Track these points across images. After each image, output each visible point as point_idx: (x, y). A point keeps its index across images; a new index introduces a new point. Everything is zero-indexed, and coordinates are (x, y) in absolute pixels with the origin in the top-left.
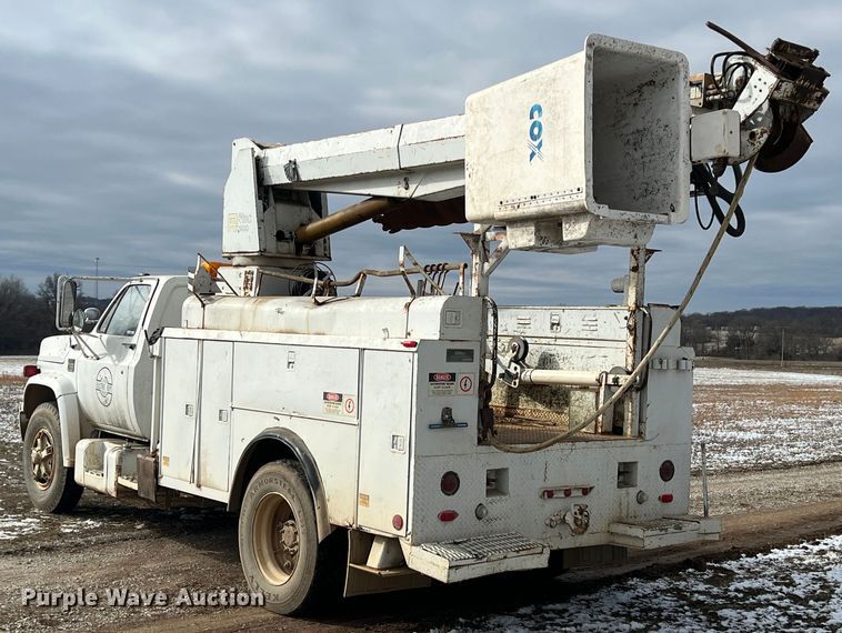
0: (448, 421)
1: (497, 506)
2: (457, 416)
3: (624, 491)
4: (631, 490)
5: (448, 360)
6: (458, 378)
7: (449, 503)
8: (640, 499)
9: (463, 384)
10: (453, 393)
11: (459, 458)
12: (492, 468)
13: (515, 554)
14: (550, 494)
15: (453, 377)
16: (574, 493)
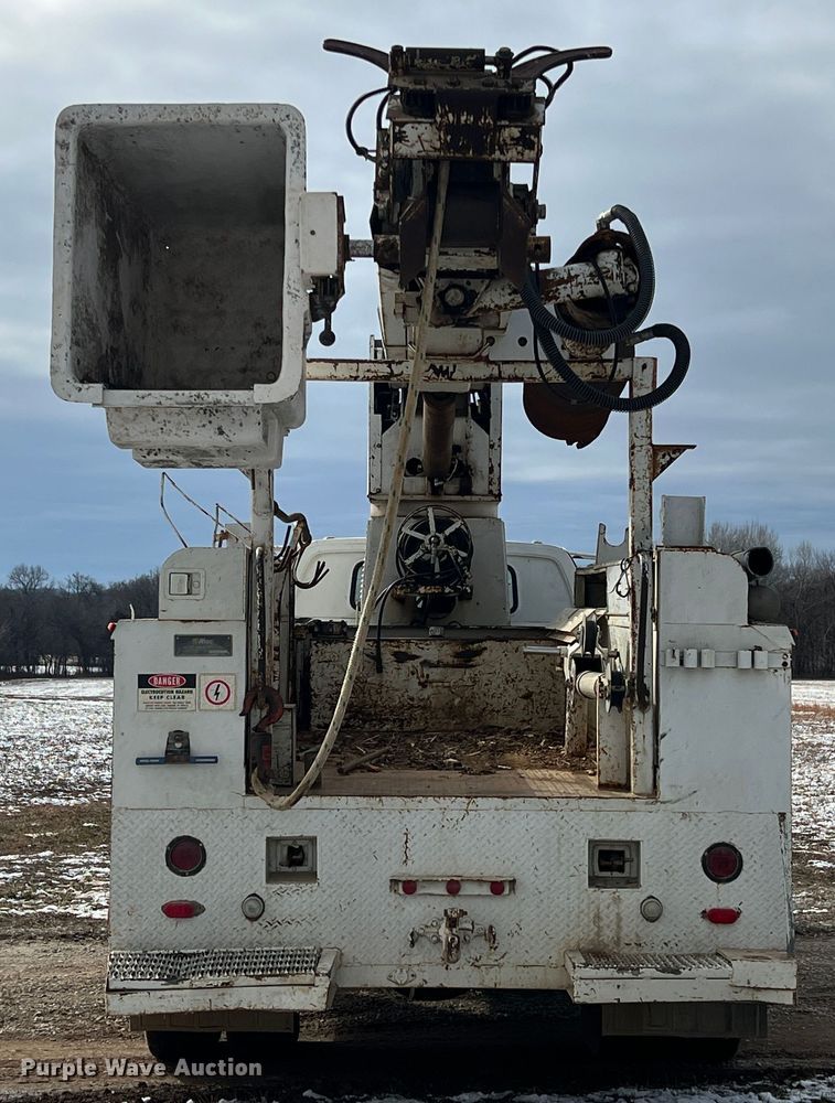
0: (179, 751)
1: (291, 900)
2: (199, 746)
3: (606, 895)
4: (624, 893)
5: (178, 653)
6: (202, 682)
7: (184, 888)
8: (652, 913)
9: (211, 694)
10: (191, 707)
11: (202, 816)
12: (277, 834)
13: (253, 981)
14: (410, 887)
15: (190, 681)
16: (467, 889)
